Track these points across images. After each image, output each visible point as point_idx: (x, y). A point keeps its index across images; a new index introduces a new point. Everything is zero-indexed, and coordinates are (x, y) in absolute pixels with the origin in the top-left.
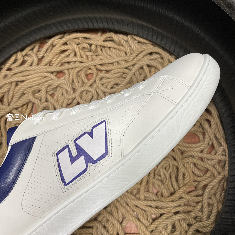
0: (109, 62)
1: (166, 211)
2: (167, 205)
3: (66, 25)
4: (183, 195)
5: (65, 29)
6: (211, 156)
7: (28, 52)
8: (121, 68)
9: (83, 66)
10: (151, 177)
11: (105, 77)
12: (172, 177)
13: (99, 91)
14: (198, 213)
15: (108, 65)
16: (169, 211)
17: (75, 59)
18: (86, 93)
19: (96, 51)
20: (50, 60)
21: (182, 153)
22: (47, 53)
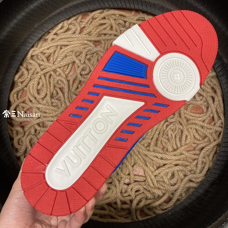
1: (169, 162)
4: (183, 152)
6: (210, 127)
7: (72, 21)
10: (160, 136)
12: (177, 137)
14: (193, 167)
16: (171, 162)
17: (111, 32)
20: (90, 31)
21: (188, 120)
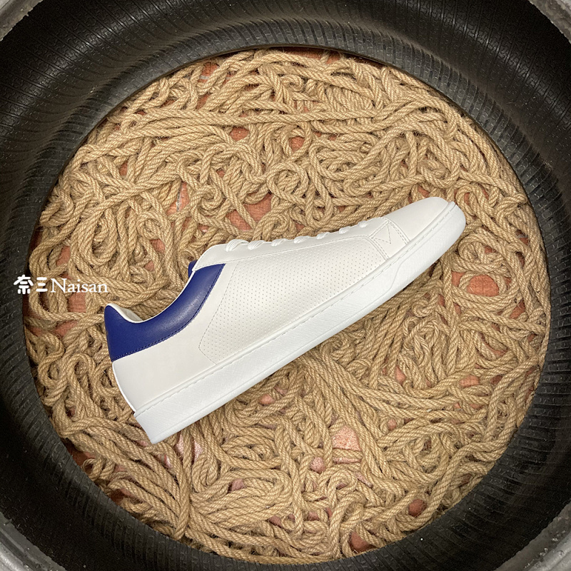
0: (338, 118)
1: (417, 415)
3: (262, 33)
4: (452, 391)
6: (517, 324)
7: (179, 80)
8: (360, 132)
9: (285, 121)
10: (395, 349)
11: (327, 147)
12: (436, 354)
13: (313, 174)
14: (477, 426)
15: (335, 123)
16: (422, 415)
17: (271, 105)
18: (286, 175)
19: (315, 93)
20: (222, 102)
21: (460, 313)
22: (217, 87)
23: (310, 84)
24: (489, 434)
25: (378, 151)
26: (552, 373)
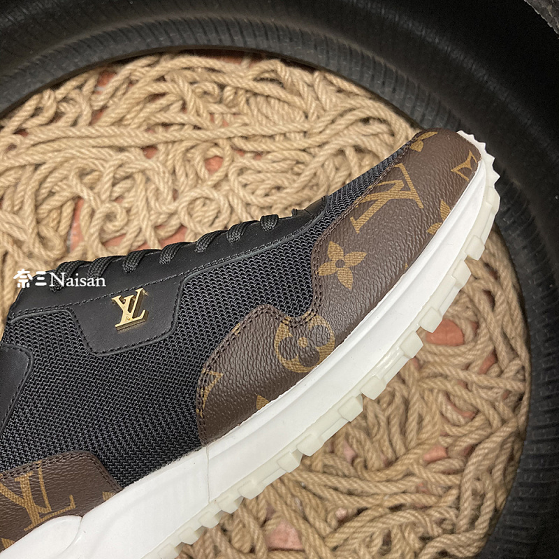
0: (263, 133)
2: (375, 490)
3: (167, 34)
5: (163, 42)
8: (291, 150)
9: (199, 138)
11: (250, 169)
13: (236, 201)
15: (260, 140)
18: (202, 204)
19: (233, 104)
22: (116, 100)
23: (228, 92)
24: (463, 523)
25: (313, 171)
26: (538, 442)
